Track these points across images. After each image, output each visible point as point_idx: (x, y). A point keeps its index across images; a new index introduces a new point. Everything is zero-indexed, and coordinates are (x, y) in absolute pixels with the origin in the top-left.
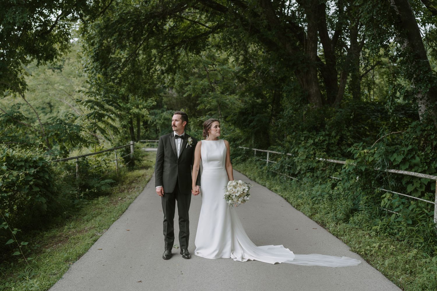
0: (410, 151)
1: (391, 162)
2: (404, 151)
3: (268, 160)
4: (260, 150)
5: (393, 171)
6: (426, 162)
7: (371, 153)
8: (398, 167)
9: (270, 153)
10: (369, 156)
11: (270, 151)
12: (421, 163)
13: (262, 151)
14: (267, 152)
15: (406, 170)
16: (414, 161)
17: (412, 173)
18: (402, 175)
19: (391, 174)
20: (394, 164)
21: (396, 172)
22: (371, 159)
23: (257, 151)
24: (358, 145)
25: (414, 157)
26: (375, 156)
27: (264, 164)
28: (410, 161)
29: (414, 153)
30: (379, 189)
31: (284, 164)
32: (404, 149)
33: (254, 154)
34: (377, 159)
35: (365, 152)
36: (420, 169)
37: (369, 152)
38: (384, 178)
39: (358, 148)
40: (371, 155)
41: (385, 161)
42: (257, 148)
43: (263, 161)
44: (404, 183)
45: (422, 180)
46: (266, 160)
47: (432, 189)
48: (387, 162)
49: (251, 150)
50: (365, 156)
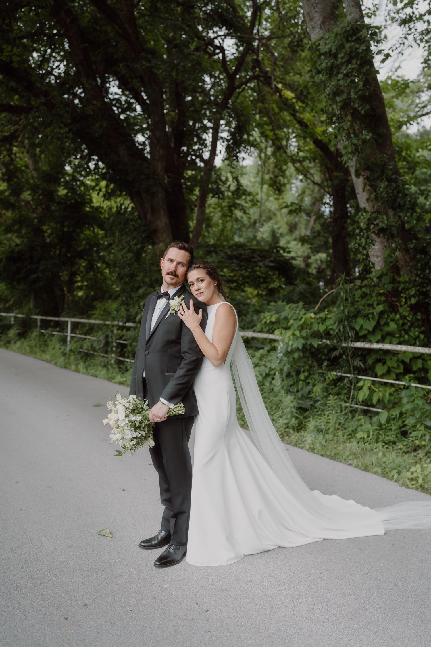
0: (382, 313)
1: (356, 330)
2: (373, 314)
4: (49, 318)
5: (359, 345)
6: (404, 330)
7: (321, 318)
8: (364, 338)
9: (72, 323)
10: (318, 323)
11: (73, 320)
12: (398, 330)
13: (53, 319)
14: (67, 322)
15: (378, 342)
16: (387, 329)
17: (387, 346)
18: (370, 351)
19: (353, 349)
20: (361, 334)
21: (367, 346)
22: (322, 328)
23: (42, 320)
24: (297, 307)
25: (387, 324)
26: (328, 323)
27: (64, 340)
28: (381, 328)
29: (386, 317)
30: (335, 373)
31: (110, 340)
32: (371, 311)
33: (37, 325)
34: (333, 328)
35: (311, 317)
36: (395, 341)
37: (318, 316)
38: (344, 357)
39: (297, 312)
40: (320, 321)
41: (348, 330)
42: (42, 315)
43: (60, 336)
44: (370, 361)
45: (400, 356)
46: (66, 334)
47: (415, 368)
48: (351, 331)
49: (31, 319)
50: (311, 323)
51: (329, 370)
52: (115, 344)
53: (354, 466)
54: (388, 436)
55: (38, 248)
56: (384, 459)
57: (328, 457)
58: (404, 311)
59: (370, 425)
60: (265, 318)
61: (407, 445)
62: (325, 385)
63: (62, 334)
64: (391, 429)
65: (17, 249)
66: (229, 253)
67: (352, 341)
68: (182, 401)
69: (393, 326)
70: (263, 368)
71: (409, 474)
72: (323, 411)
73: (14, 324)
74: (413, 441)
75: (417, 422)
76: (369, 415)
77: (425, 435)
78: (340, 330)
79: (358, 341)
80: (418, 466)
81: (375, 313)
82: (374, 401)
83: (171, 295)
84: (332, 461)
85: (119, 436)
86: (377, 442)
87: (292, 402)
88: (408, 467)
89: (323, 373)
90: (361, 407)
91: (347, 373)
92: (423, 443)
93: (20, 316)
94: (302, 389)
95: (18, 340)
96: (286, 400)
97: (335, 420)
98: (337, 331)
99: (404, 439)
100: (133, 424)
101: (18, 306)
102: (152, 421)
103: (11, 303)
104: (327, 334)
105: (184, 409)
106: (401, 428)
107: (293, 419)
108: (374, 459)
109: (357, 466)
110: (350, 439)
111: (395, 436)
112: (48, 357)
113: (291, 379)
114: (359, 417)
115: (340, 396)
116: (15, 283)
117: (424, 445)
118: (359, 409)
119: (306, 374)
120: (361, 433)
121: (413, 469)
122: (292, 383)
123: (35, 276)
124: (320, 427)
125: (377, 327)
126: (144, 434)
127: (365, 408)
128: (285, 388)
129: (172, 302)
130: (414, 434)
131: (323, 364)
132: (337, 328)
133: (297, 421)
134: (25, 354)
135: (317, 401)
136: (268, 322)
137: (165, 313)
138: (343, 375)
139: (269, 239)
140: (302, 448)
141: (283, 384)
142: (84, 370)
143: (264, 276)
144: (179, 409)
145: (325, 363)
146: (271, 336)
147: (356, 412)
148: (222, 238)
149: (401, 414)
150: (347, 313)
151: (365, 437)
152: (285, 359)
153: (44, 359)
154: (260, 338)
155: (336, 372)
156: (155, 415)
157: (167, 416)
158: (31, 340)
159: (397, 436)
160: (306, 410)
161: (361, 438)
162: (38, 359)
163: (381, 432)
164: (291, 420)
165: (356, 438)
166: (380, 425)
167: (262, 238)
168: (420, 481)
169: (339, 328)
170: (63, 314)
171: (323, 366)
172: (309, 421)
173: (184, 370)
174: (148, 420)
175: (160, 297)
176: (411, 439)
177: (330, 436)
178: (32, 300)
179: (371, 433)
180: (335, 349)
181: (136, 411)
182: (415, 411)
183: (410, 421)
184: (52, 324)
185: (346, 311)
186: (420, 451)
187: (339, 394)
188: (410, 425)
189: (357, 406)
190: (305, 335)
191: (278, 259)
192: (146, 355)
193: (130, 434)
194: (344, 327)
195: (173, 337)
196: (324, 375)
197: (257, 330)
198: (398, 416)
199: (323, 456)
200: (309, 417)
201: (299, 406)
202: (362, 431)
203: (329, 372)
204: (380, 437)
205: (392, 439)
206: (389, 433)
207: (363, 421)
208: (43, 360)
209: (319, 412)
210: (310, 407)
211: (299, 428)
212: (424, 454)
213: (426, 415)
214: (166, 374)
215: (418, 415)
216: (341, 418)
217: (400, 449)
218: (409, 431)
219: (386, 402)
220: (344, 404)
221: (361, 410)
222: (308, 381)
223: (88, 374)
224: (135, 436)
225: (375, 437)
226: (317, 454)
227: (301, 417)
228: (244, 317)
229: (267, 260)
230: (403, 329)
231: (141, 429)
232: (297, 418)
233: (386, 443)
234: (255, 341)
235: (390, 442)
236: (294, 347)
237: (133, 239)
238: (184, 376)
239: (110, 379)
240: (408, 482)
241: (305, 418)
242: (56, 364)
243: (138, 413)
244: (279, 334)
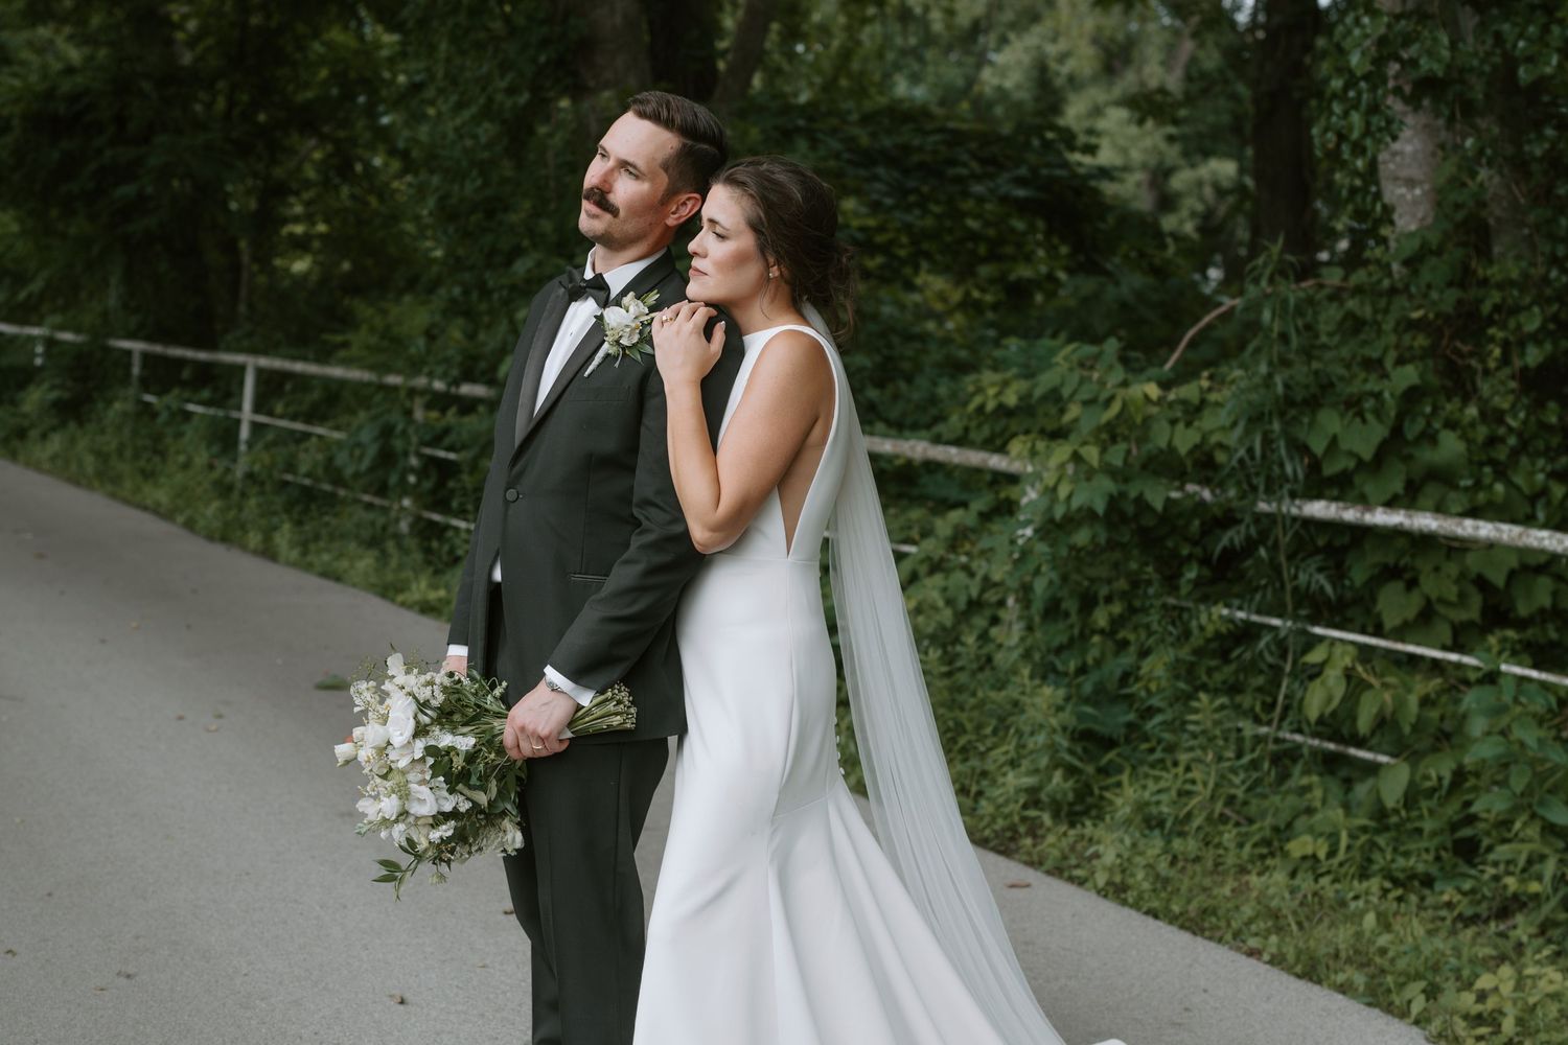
0: (1412, 396)
1: (1312, 455)
2: (1378, 396)
3: (247, 413)
4: (175, 351)
5: (1318, 509)
6: (1492, 462)
7: (1184, 402)
8: (1341, 487)
9: (260, 373)
10: (1173, 422)
11: (264, 362)
12: (1470, 462)
13: (189, 354)
14: (242, 368)
15: (1391, 504)
16: (1427, 456)
17: (1425, 522)
18: (1361, 532)
19: (1297, 526)
20: (1330, 469)
21: (1350, 515)
22: (1185, 440)
23: (147, 358)
24: (1097, 357)
25: (1430, 437)
26: (1209, 421)
27: (225, 437)
28: (1406, 451)
29: (1428, 409)
30: (1225, 612)
31: (398, 444)
32: (1373, 385)
33: (128, 374)
34: (1225, 441)
35: (1146, 397)
36: (1457, 501)
37: (1172, 396)
38: (1262, 552)
39: (1096, 375)
40: (1179, 414)
41: (1283, 452)
42: (149, 339)
43: (214, 418)
44: (1359, 575)
45: (1473, 562)
46: (234, 414)
47: (1523, 609)
48: (1292, 459)
49: (108, 350)
50: (1147, 420)
51: (1206, 600)
52: (414, 461)
53: (1266, 957)
54: (1406, 854)
55: (147, 86)
56: (1384, 940)
57: (1172, 919)
58: (1498, 391)
59: (1340, 812)
60: (980, 390)
61: (1473, 891)
62: (1185, 653)
63: (221, 413)
64: (1419, 831)
65: (66, 86)
66: (865, 140)
67: (1293, 495)
68: (627, 680)
69: (1450, 446)
70: (959, 577)
71: (1468, 1000)
72: (1171, 749)
73: (41, 369)
74: (1496, 878)
75: (1516, 810)
76: (1344, 773)
77: (1543, 858)
78: (1250, 451)
79: (1319, 497)
80: (1506, 971)
81: (1387, 395)
82: (1364, 724)
83: (615, 291)
84: (1185, 937)
85: (389, 806)
86: (1364, 875)
87: (1060, 709)
88: (1466, 973)
89: (1182, 609)
90: (1316, 742)
91: (1269, 614)
92: (1534, 887)
93: (67, 336)
94: (1098, 663)
95: (54, 429)
96: (1038, 700)
97: (1211, 785)
98: (1242, 452)
99: (1464, 868)
100: (440, 759)
101: (60, 302)
102: (513, 754)
103: (36, 286)
104: (1204, 464)
105: (633, 710)
106: (1454, 827)
107: (1058, 776)
108: (1343, 936)
109: (1277, 961)
110: (1263, 857)
111: (1430, 857)
112: (162, 496)
113: (1061, 625)
114: (1305, 781)
115: (1238, 699)
116: (54, 213)
117: (1536, 896)
118: (1305, 751)
119: (1117, 608)
120: (1308, 838)
121: (1485, 981)
122: (1062, 639)
123: (127, 190)
124: (1154, 810)
125: (1393, 446)
126: (482, 799)
127: (1331, 746)
128: (1037, 656)
129: (613, 316)
130: (1502, 852)
131: (1180, 575)
132: (1241, 440)
133: (1070, 784)
134: (76, 481)
135: (1150, 712)
136: (991, 406)
137: (588, 353)
138: (1255, 618)
139: (1024, 95)
140: (1081, 882)
141: (1029, 642)
142: (294, 554)
143: (991, 232)
144: (615, 711)
145: (1191, 574)
146: (996, 462)
147: (1294, 760)
148: (844, 82)
149: (1460, 775)
150: (1280, 389)
151: (1322, 854)
152: (1042, 548)
153: (149, 502)
154: (957, 467)
155: (1227, 605)
156: (523, 729)
157: (569, 735)
158: (103, 431)
159: (1438, 858)
160: (1109, 743)
161: (1304, 858)
162: (126, 502)
163: (1381, 840)
164: (1050, 779)
165: (1285, 855)
166: (1380, 814)
167: (999, 89)
168: (1508, 1026)
169: (1247, 444)
170: (229, 337)
171: (1183, 581)
172: (1119, 784)
173: (639, 568)
174: (501, 751)
175: (576, 294)
176: (1491, 871)
177: (1191, 846)
178: (114, 280)
179: (1344, 837)
180: (1228, 519)
181: (457, 717)
182: (1514, 769)
183: (1490, 804)
184: (186, 374)
185: (1278, 380)
186: (1519, 918)
187: (1234, 689)
188: (1492, 817)
189: (1298, 738)
190: (1118, 462)
191: (1044, 172)
192: (507, 503)
193: (429, 799)
194: (1267, 441)
195: (609, 444)
196: (1185, 616)
197: (947, 436)
198: (1446, 782)
199: (1156, 917)
200: (1120, 770)
201: (1082, 727)
202: (1311, 830)
203: (1202, 607)
204: (1376, 856)
205: (1421, 868)
206: (1412, 846)
207: (1318, 793)
208: (145, 508)
209: (1158, 755)
210: (1123, 731)
211: (1078, 808)
212: (1533, 930)
213: (1548, 784)
214: (577, 578)
215: (1519, 782)
216: (1237, 781)
217: (1449, 905)
218: (1486, 842)
219: (1407, 729)
220: (1249, 729)
221: (1314, 752)
222: (1121, 635)
223: (308, 567)
224: (448, 807)
225: (1356, 854)
226: (1136, 906)
227: (1090, 769)
228: (902, 385)
229: (1006, 176)
230: (1490, 459)
231: (474, 781)
232: (1071, 771)
233: (1396, 882)
234: (940, 477)
235: (1413, 876)
236: (1075, 503)
237: (505, 67)
238: (638, 590)
239: (388, 591)
240: (1460, 1026)
241: (1104, 771)
242: (190, 525)
243: (465, 724)
244: (1026, 453)
